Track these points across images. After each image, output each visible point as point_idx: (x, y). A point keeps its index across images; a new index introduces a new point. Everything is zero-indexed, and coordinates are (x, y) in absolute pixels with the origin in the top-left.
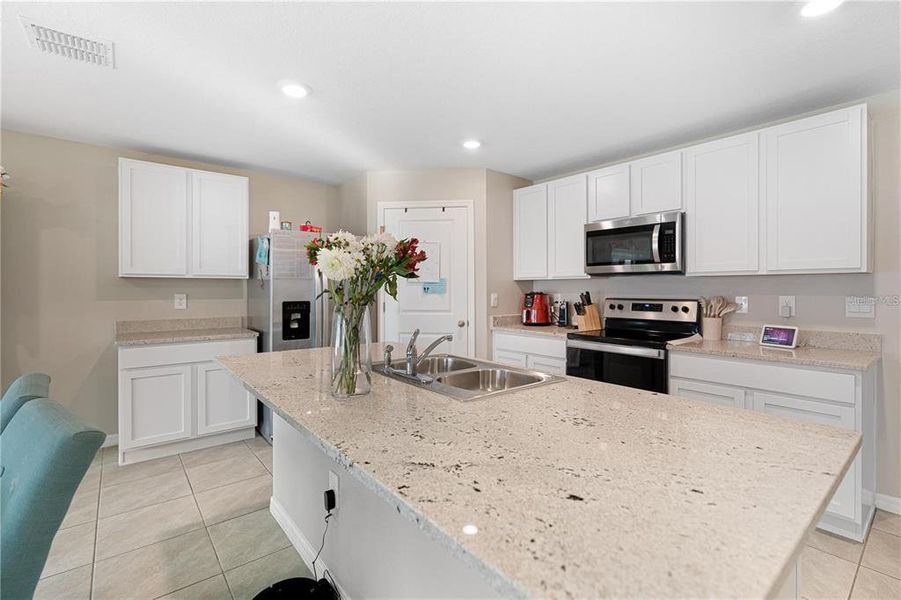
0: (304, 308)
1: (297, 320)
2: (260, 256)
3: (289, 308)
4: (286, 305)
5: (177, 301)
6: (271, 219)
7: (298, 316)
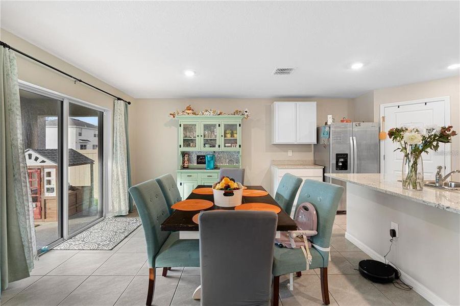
0: (345, 156)
1: (342, 162)
2: (324, 134)
3: (338, 156)
4: (337, 155)
5: (289, 153)
6: (329, 118)
7: (342, 160)
